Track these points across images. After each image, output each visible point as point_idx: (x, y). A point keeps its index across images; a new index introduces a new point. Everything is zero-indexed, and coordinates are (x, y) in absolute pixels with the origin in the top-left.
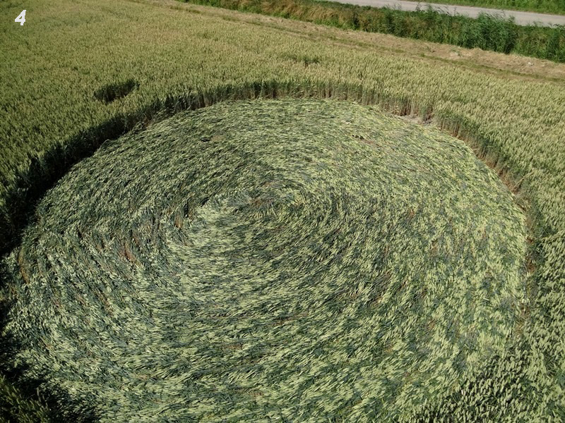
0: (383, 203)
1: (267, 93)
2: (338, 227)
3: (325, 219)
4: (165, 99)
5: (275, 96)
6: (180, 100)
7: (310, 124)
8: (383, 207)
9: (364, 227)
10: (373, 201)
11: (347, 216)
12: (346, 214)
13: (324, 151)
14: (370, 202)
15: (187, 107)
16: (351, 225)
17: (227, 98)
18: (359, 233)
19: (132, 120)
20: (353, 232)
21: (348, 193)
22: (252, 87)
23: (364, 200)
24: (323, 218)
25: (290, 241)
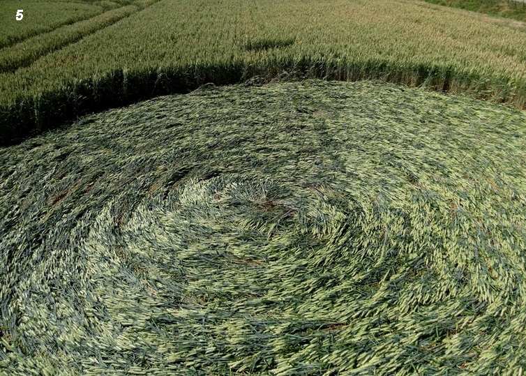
0: (493, 324)
1: (434, 83)
2: (343, 320)
3: (338, 288)
4: (300, 59)
5: (446, 88)
6: (317, 65)
7: (467, 135)
8: (489, 332)
9: (398, 352)
10: (473, 306)
11: (385, 305)
12: (385, 300)
13: (453, 176)
14: (463, 304)
15: (323, 76)
16: (373, 331)
17: (378, 78)
18: (375, 360)
19: (253, 71)
20: (366, 347)
21: (431, 263)
22: (415, 70)
23: (453, 292)
24: (335, 284)
25: (235, 293)
